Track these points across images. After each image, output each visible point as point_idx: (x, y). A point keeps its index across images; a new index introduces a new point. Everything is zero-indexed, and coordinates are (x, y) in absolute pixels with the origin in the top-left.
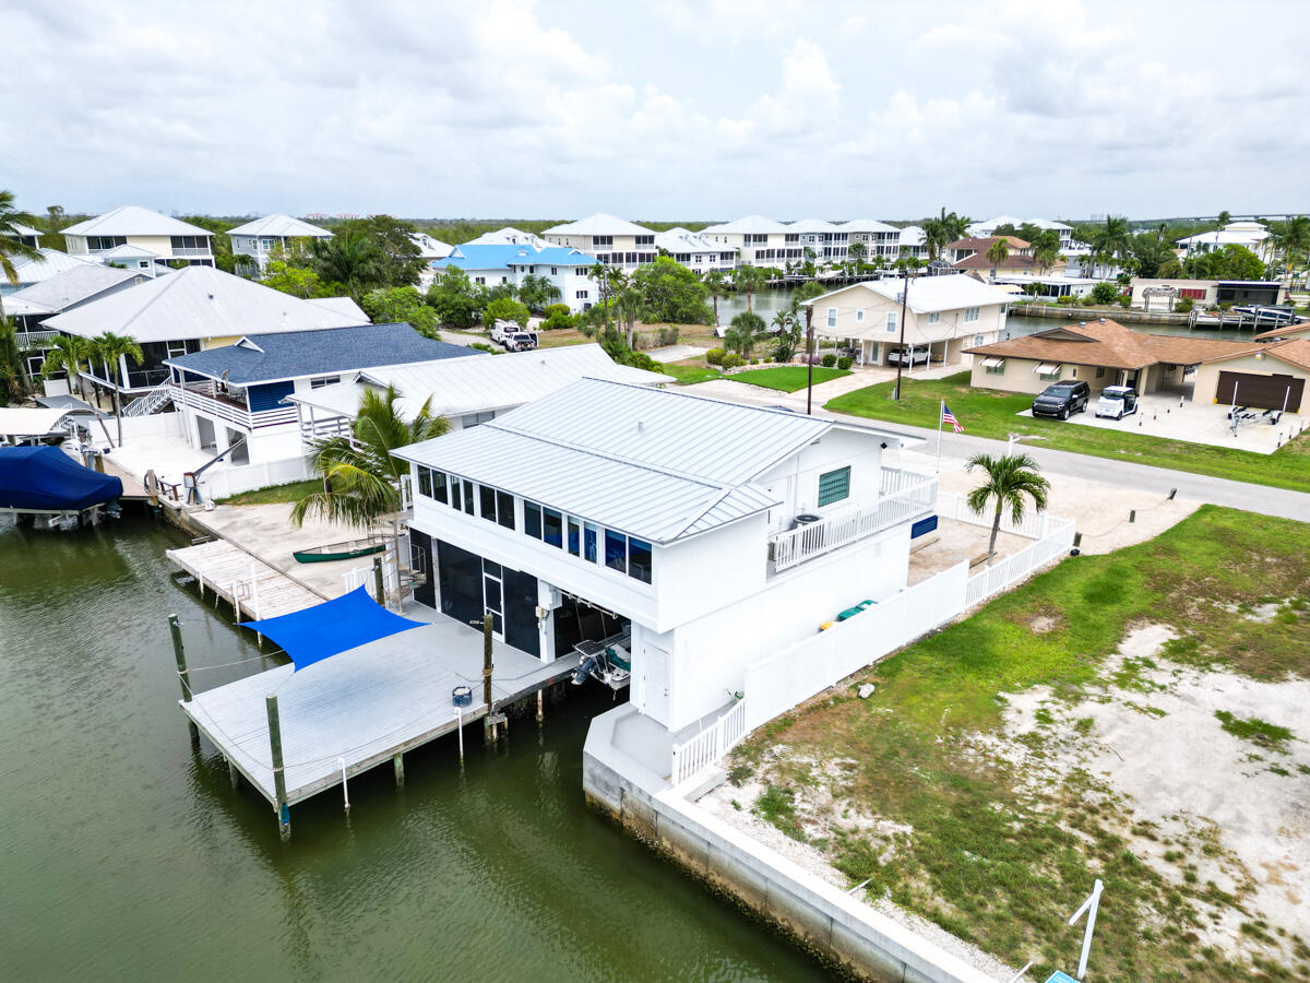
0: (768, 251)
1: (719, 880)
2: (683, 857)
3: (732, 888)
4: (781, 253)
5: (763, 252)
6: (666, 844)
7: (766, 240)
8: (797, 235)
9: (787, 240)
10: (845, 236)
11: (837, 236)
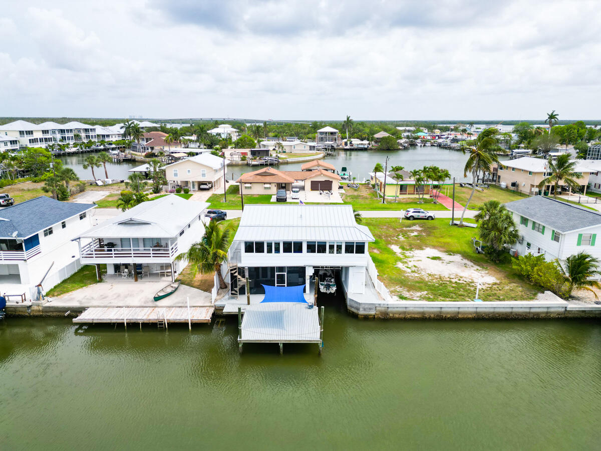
0: (35, 139)
1: (408, 316)
2: (397, 316)
3: (413, 316)
4: (41, 140)
5: (33, 139)
6: (391, 315)
7: (32, 134)
8: (48, 131)
9: (43, 133)
10: (71, 130)
11: (68, 131)
